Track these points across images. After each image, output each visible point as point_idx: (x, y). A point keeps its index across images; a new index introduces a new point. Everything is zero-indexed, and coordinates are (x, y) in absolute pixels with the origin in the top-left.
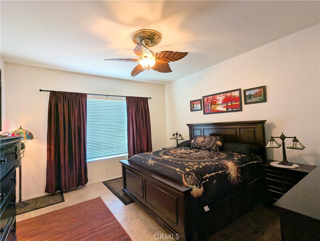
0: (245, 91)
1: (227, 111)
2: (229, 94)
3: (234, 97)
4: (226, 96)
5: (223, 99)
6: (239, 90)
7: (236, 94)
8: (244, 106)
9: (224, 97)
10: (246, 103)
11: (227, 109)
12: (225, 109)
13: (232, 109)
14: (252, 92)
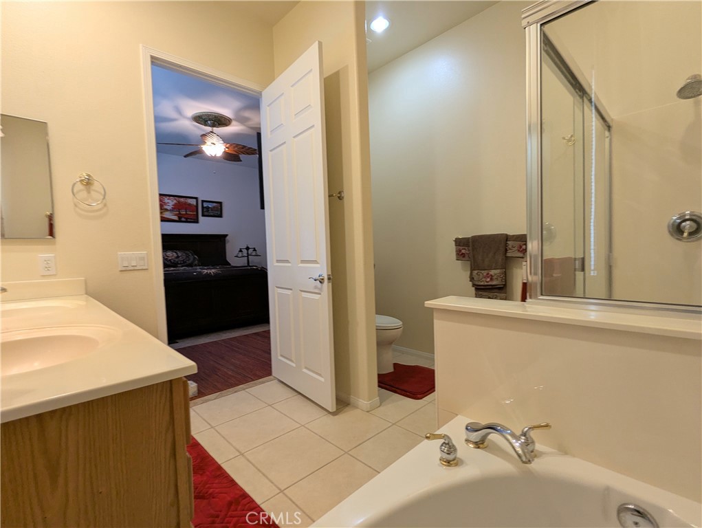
0: (203, 201)
1: (179, 221)
2: (182, 200)
3: (190, 205)
4: (179, 202)
5: (173, 203)
6: (196, 198)
7: (193, 202)
8: (201, 218)
9: (175, 201)
10: (203, 215)
11: (180, 218)
12: (175, 218)
13: (187, 219)
14: (210, 205)
